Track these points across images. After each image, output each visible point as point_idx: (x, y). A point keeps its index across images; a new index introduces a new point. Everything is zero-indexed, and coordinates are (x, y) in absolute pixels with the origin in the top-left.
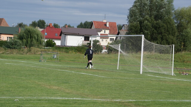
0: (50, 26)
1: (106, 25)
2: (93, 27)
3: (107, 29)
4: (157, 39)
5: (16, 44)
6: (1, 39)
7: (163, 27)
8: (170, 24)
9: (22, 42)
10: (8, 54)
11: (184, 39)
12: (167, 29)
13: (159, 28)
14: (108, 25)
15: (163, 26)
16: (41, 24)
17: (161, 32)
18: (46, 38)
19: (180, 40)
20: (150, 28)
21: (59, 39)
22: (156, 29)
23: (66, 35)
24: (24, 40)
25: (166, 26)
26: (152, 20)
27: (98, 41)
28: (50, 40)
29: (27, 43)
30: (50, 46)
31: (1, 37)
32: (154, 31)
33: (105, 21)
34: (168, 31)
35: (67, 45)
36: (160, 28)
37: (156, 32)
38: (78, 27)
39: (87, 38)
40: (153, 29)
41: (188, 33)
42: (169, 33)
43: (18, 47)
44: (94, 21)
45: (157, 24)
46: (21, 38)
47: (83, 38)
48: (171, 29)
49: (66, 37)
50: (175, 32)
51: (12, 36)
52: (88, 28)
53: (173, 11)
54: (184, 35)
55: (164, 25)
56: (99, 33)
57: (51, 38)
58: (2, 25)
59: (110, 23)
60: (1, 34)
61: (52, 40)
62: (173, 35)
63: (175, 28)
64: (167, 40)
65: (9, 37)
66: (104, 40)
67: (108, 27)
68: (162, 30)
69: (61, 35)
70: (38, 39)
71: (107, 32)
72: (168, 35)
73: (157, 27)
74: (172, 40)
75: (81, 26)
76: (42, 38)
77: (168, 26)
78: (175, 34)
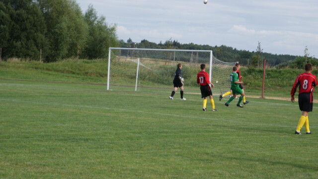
4: (21, 39)
7: (28, 21)
8: (37, 16)
11: (58, 39)
12: (33, 22)
13: (21, 21)
15: (28, 18)
17: (26, 27)
19: (51, 40)
20: (8, 21)
22: (17, 23)
25: (32, 18)
26: (9, 10)
32: (14, 25)
34: (35, 26)
36: (24, 21)
37: (18, 26)
40: (13, 23)
41: (61, 29)
42: (37, 29)
45: (18, 15)
48: (39, 23)
50: (44, 28)
54: (57, 33)
55: (29, 16)
63: (44, 22)
64: (35, 41)
68: (27, 25)
73: (19, 20)
74: (42, 40)
77: (35, 18)
78: (44, 31)
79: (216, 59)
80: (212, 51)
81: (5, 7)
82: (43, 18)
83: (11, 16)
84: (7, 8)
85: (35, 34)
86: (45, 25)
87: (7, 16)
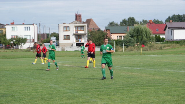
0: (150, 22)
5: (130, 42)
6: (112, 38)
9: (135, 39)
10: (128, 51)
18: (153, 34)
21: (164, 34)
23: (173, 30)
24: (135, 38)
29: (138, 40)
31: (112, 36)
35: (174, 39)
38: (166, 21)
43: (132, 44)
46: (131, 36)
49: (173, 31)
51: (124, 35)
57: (158, 34)
58: (91, 25)
60: (111, 34)
61: (159, 36)
65: (120, 36)
69: (165, 30)
70: (147, 36)
76: (150, 34)
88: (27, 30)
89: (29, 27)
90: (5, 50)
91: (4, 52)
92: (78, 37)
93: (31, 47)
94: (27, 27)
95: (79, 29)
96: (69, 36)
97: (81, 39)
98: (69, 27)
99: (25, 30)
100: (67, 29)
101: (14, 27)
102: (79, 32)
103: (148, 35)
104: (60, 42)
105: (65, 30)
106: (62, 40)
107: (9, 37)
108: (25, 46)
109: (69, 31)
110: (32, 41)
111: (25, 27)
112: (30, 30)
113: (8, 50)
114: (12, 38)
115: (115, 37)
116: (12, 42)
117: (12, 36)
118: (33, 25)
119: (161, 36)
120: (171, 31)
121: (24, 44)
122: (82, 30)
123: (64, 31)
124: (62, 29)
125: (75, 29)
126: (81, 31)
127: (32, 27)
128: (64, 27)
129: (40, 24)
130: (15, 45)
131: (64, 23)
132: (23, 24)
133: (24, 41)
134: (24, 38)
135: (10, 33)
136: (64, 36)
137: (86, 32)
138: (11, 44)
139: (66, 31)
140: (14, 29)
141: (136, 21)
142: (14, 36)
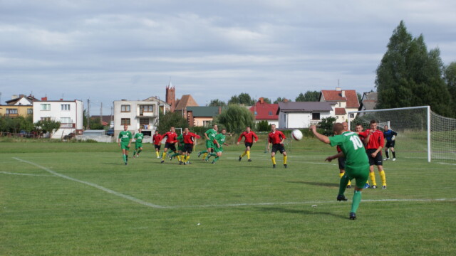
0: (260, 101)
1: (340, 95)
2: (323, 99)
3: (343, 100)
6: (195, 124)
7: (430, 93)
8: (440, 88)
12: (436, 95)
13: (423, 94)
14: (343, 95)
16: (245, 99)
18: (257, 119)
21: (276, 119)
22: (419, 96)
23: (287, 113)
24: (229, 124)
25: (434, 90)
26: (411, 84)
27: (334, 119)
28: (263, 122)
30: (265, 130)
31: (194, 121)
33: (339, 89)
34: (438, 98)
35: (289, 127)
36: (426, 94)
37: (420, 100)
38: (297, 100)
39: (316, 116)
40: (415, 96)
44: (323, 91)
45: (420, 88)
46: (223, 121)
47: (311, 116)
48: (442, 94)
49: (287, 115)
50: (448, 99)
51: (211, 119)
52: (311, 100)
53: (441, 68)
55: (431, 89)
56: (333, 108)
57: (266, 119)
58: (189, 104)
59: (346, 91)
60: (194, 117)
61: (267, 122)
62: (446, 102)
63: (448, 92)
65: (207, 122)
66: (340, 117)
67: (344, 98)
69: (278, 113)
71: (343, 105)
72: (438, 104)
73: (420, 93)
74: (446, 110)
75: (301, 98)
76: (252, 119)
77: (438, 90)
78: (448, 102)
79: (434, 114)
80: (429, 107)
81: (407, 83)
82: (447, 89)
83: (413, 91)
84: (409, 83)
85: (438, 106)
86: (450, 96)
87: (409, 91)
88: (66, 109)
89: (69, 105)
90: (24, 140)
91: (21, 141)
92: (144, 121)
93: (64, 135)
94: (66, 105)
95: (146, 110)
96: (129, 119)
97: (148, 124)
98: (129, 106)
99: (62, 109)
100: (126, 108)
101: (46, 105)
102: (146, 114)
103: (248, 121)
104: (115, 129)
105: (124, 110)
106: (117, 126)
107: (36, 119)
108: (57, 134)
109: (129, 111)
110: (71, 126)
111: (62, 105)
112: (69, 109)
113: (28, 140)
114: (39, 122)
115: (199, 122)
116: (40, 128)
117: (42, 118)
118: (75, 101)
119: (270, 123)
120: (285, 116)
121: (56, 131)
122: (150, 110)
123: (122, 112)
124: (118, 108)
125: (138, 109)
126: (148, 112)
127: (72, 104)
128: (122, 106)
129: (88, 101)
130: (45, 132)
131: (123, 100)
132: (61, 100)
133: (57, 126)
134: (56, 121)
135: (39, 113)
136: (122, 119)
137: (157, 114)
138: (39, 130)
139: (126, 112)
140: (45, 108)
141: (252, 99)
142: (45, 118)
